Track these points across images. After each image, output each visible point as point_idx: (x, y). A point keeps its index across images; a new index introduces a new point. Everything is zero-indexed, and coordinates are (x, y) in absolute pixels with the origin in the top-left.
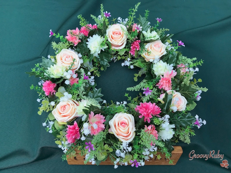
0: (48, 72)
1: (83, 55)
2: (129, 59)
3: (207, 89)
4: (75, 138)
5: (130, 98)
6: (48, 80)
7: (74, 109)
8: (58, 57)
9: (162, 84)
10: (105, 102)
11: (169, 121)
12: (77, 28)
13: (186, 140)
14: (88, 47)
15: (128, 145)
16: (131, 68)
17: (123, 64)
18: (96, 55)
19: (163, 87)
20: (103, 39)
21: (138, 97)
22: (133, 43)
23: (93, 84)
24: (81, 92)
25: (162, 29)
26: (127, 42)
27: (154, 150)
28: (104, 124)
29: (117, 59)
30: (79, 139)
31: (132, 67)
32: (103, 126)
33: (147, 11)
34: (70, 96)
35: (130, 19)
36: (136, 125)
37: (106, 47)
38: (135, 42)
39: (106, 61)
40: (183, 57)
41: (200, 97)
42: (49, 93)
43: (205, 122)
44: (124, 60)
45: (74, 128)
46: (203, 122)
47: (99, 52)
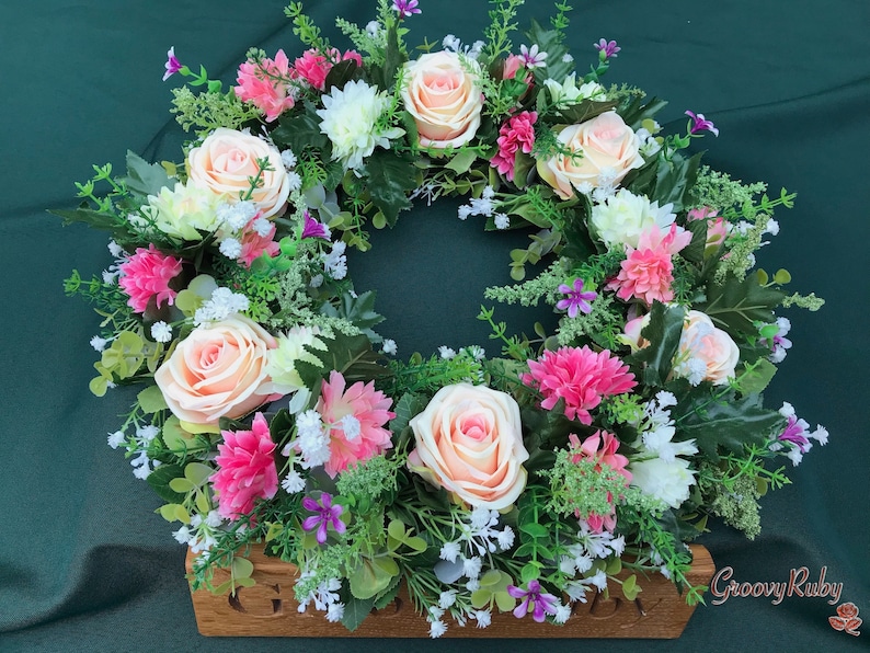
0: (149, 211)
1: (303, 157)
2: (489, 191)
3: (822, 302)
4: (255, 495)
5: (500, 329)
6: (146, 246)
7: (254, 359)
8: (195, 157)
9: (632, 277)
10: (390, 346)
11: (673, 422)
12: (281, 54)
13: (746, 517)
14: (325, 127)
15: (495, 522)
16: (499, 227)
17: (464, 211)
18: (356, 163)
19: (639, 290)
20: (385, 99)
21: (528, 342)
22: (506, 121)
23: (340, 272)
24: (290, 293)
25: (619, 89)
26: (485, 120)
27: (609, 552)
28: (386, 427)
29: (438, 193)
30: (270, 496)
31: (502, 222)
32: (384, 438)
33: (562, 7)
34: (241, 301)
35: (493, 37)
36: (527, 439)
37: (398, 133)
38: (518, 120)
39: (395, 190)
40: (714, 174)
41: (788, 344)
42: (146, 301)
43: (822, 435)
44: (470, 194)
45: (253, 445)
46: (815, 435)
47: (369, 153)
